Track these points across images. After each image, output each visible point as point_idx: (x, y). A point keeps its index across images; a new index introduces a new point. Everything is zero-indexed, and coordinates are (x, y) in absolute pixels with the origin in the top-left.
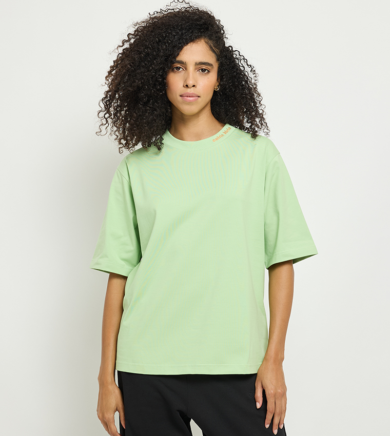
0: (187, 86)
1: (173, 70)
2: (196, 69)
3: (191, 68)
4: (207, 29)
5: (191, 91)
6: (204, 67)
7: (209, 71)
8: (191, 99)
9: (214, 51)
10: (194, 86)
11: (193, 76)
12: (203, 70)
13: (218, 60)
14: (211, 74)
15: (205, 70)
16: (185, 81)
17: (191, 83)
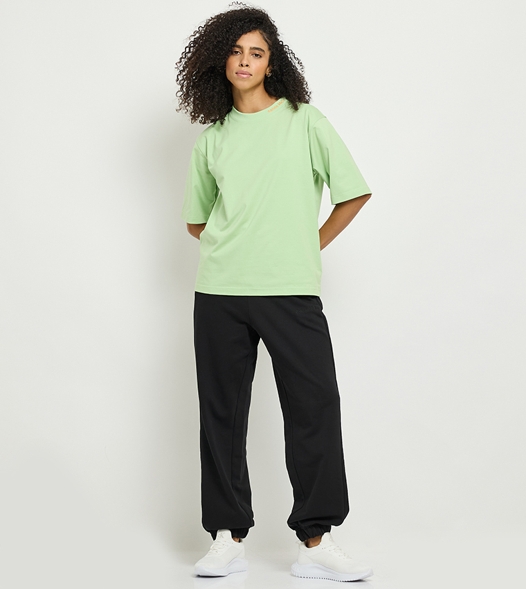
0: (242, 65)
1: (232, 54)
2: (250, 53)
3: (247, 51)
4: (262, 23)
5: (244, 69)
6: (257, 52)
7: (261, 57)
8: (245, 76)
9: (266, 41)
10: (247, 66)
11: (248, 58)
12: (256, 55)
13: (270, 49)
14: (262, 59)
15: (258, 55)
16: (241, 62)
17: (245, 63)
